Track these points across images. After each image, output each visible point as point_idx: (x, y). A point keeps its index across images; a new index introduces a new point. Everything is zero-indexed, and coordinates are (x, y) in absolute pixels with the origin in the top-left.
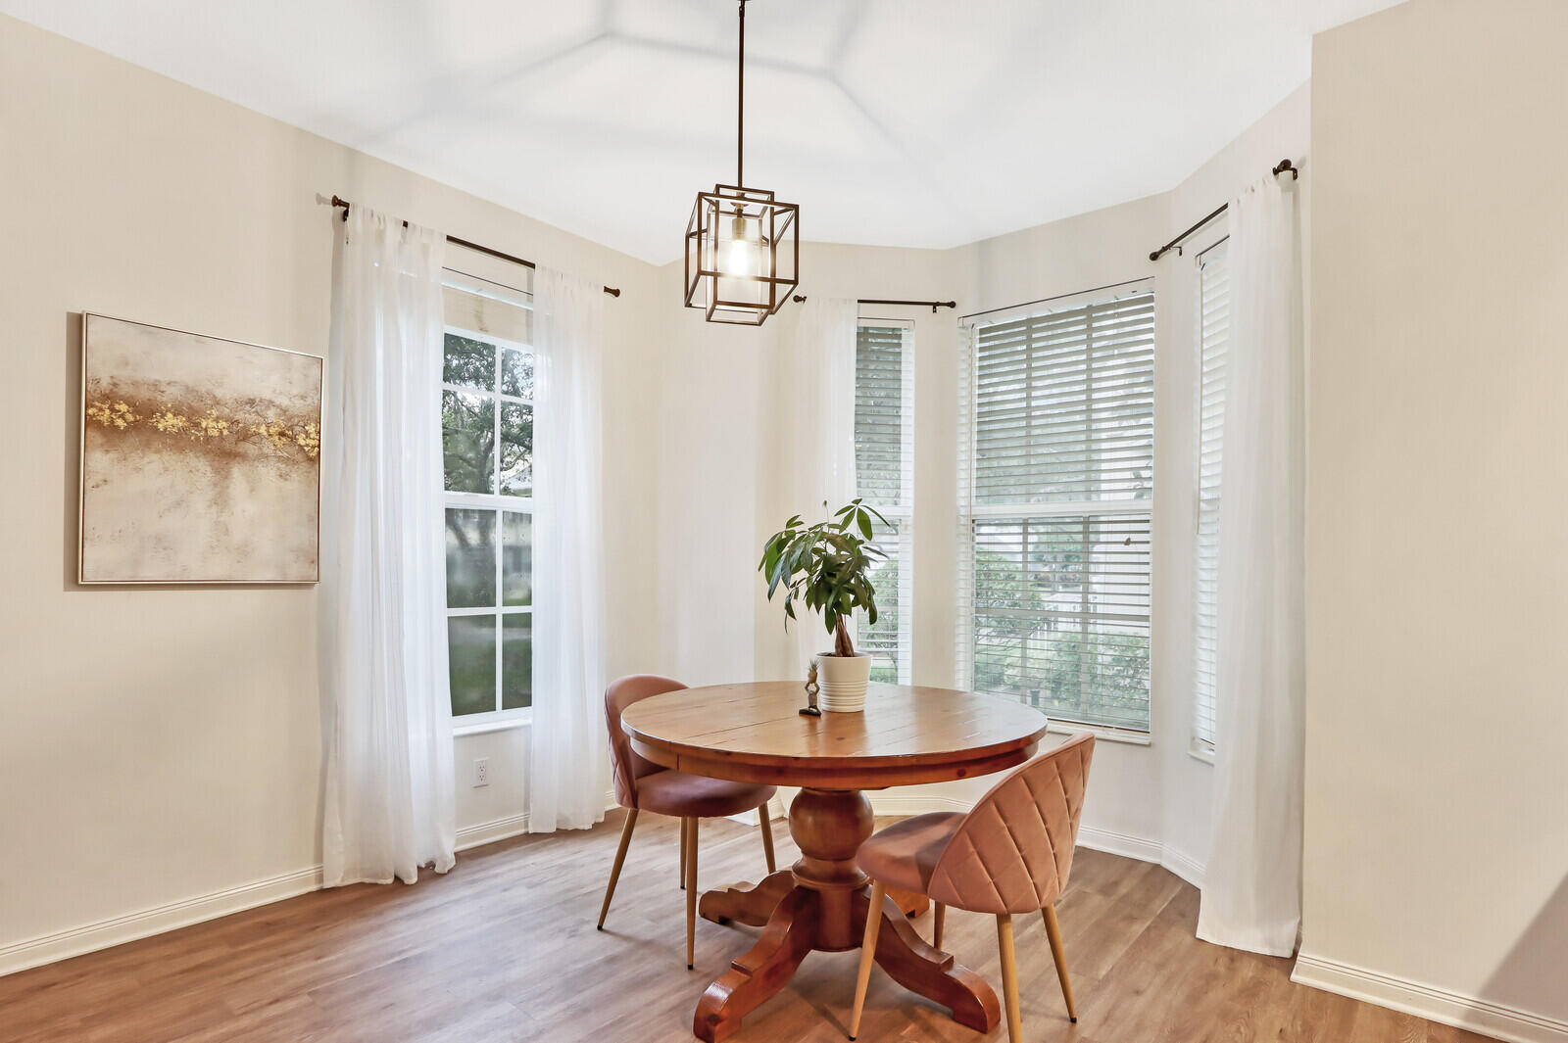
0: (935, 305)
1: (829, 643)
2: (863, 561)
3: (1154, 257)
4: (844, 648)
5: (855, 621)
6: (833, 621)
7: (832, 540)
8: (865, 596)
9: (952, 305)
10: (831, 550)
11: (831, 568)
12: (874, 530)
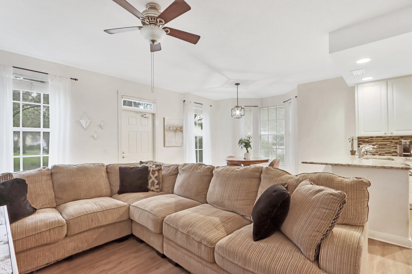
0: (255, 106)
1: (246, 151)
2: (250, 143)
3: (284, 102)
4: (248, 152)
5: (249, 149)
6: (247, 149)
7: (246, 140)
8: (250, 146)
9: (257, 106)
10: (246, 141)
11: (246, 143)
12: (250, 139)
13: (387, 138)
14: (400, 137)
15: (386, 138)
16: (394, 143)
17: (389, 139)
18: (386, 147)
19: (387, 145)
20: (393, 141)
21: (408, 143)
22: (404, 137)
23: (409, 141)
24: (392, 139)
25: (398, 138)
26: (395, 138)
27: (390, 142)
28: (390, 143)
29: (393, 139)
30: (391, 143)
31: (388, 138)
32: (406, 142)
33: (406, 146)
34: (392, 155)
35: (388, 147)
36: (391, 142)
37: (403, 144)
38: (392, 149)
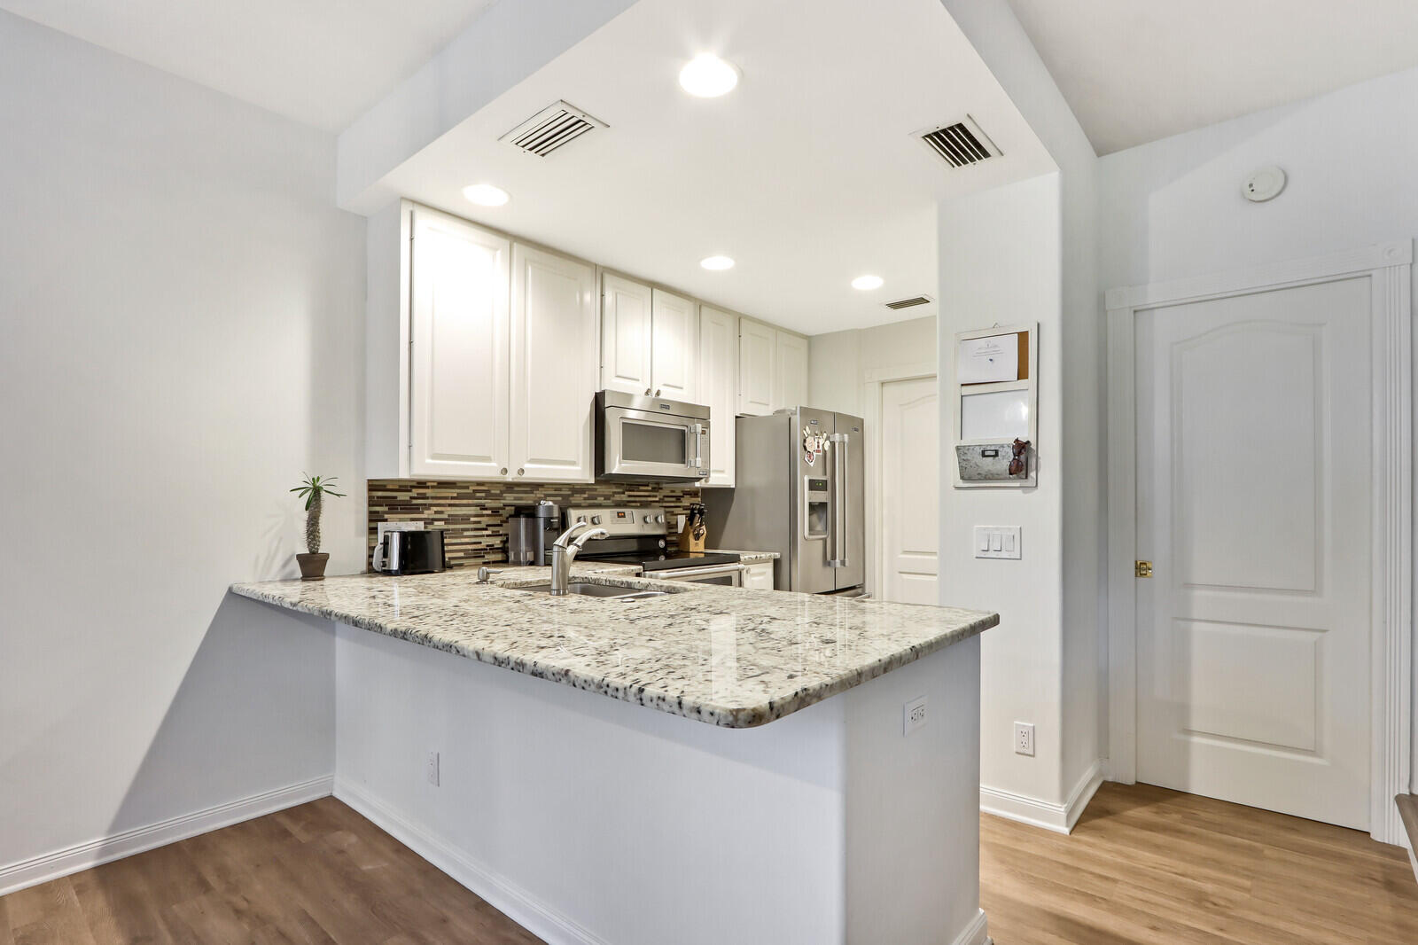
16: (490, 512)
18: (468, 530)
19: (472, 519)
20: (487, 503)
24: (483, 494)
25: (499, 492)
26: (492, 492)
27: (478, 508)
29: (488, 494)
31: (474, 491)
35: (472, 529)
36: (482, 507)
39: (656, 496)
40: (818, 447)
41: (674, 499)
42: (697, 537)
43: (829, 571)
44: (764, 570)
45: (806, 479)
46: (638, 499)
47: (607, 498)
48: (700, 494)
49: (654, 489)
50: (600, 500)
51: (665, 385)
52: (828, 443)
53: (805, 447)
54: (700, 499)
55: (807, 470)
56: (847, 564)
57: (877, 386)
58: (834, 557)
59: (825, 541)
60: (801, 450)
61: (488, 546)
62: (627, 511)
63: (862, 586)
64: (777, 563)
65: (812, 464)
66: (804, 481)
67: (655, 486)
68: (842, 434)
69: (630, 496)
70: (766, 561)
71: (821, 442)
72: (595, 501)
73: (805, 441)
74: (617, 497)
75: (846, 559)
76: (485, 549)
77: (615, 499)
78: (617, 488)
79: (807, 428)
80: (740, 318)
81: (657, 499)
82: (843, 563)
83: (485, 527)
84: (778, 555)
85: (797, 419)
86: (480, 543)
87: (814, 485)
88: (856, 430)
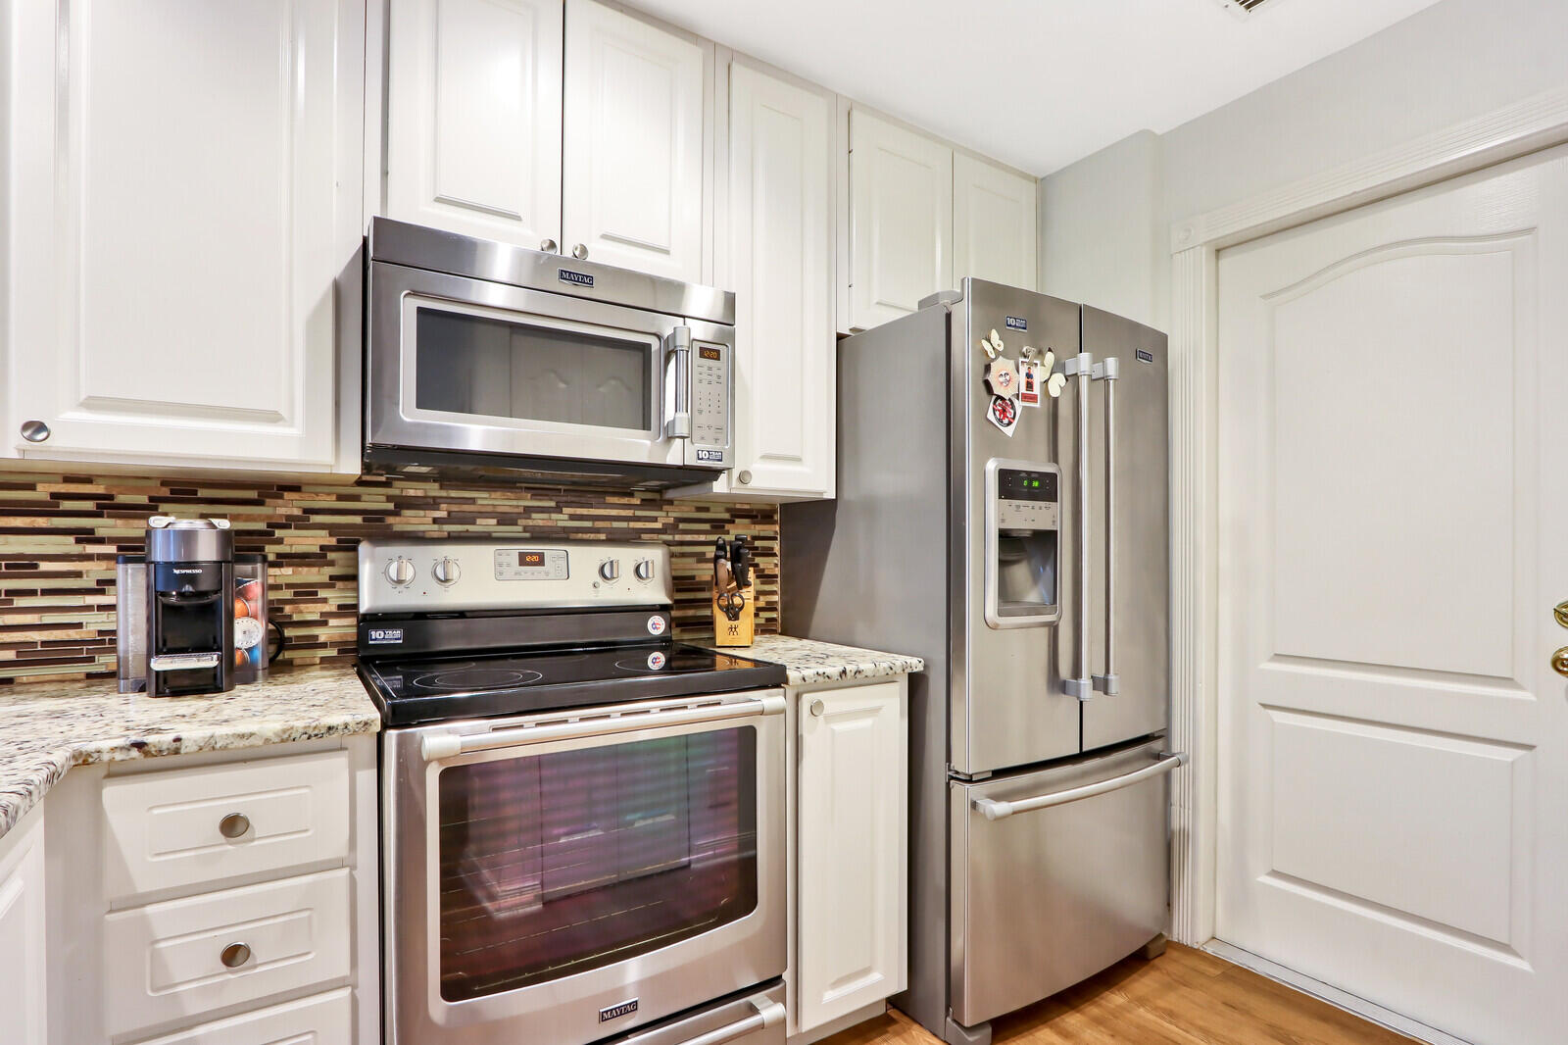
13: (42, 493)
14: (165, 492)
15: (32, 487)
16: (112, 549)
17: (67, 505)
18: (32, 593)
19: (44, 566)
20: (105, 526)
21: (207, 550)
22: (202, 493)
23: (224, 524)
24: (89, 505)
25: (143, 499)
26: (121, 499)
27: (71, 539)
28: (67, 545)
29: (106, 506)
30: (78, 549)
31: (54, 496)
32: (188, 537)
33: (192, 579)
34: (89, 676)
35: (46, 592)
36: (86, 536)
37: (160, 553)
38: (89, 608)
39: (655, 519)
40: (1030, 386)
41: (707, 526)
42: (733, 613)
43: (1067, 705)
44: (875, 703)
45: (992, 466)
46: (599, 524)
47: (505, 519)
48: (777, 517)
49: (647, 503)
50: (487, 525)
51: (605, 237)
52: (1058, 380)
53: (987, 385)
54: (777, 528)
55: (993, 444)
56: (1114, 688)
57: (1204, 255)
58: (1077, 673)
59: (1054, 629)
60: (976, 395)
61: (101, 632)
62: (550, 551)
63: (1164, 735)
64: (916, 684)
65: (1009, 431)
66: (984, 472)
67: (649, 496)
68: (1098, 359)
69: (572, 517)
70: (888, 679)
71: (1039, 375)
72: (471, 528)
73: (988, 368)
74: (538, 520)
75: (1112, 677)
76: (93, 642)
77: (530, 522)
78: (534, 497)
79: (994, 335)
80: (846, 111)
81: (658, 525)
82: (1102, 685)
83: (93, 585)
84: (916, 664)
85: (963, 314)
86: (79, 625)
87: (1012, 485)
88: (1148, 357)
